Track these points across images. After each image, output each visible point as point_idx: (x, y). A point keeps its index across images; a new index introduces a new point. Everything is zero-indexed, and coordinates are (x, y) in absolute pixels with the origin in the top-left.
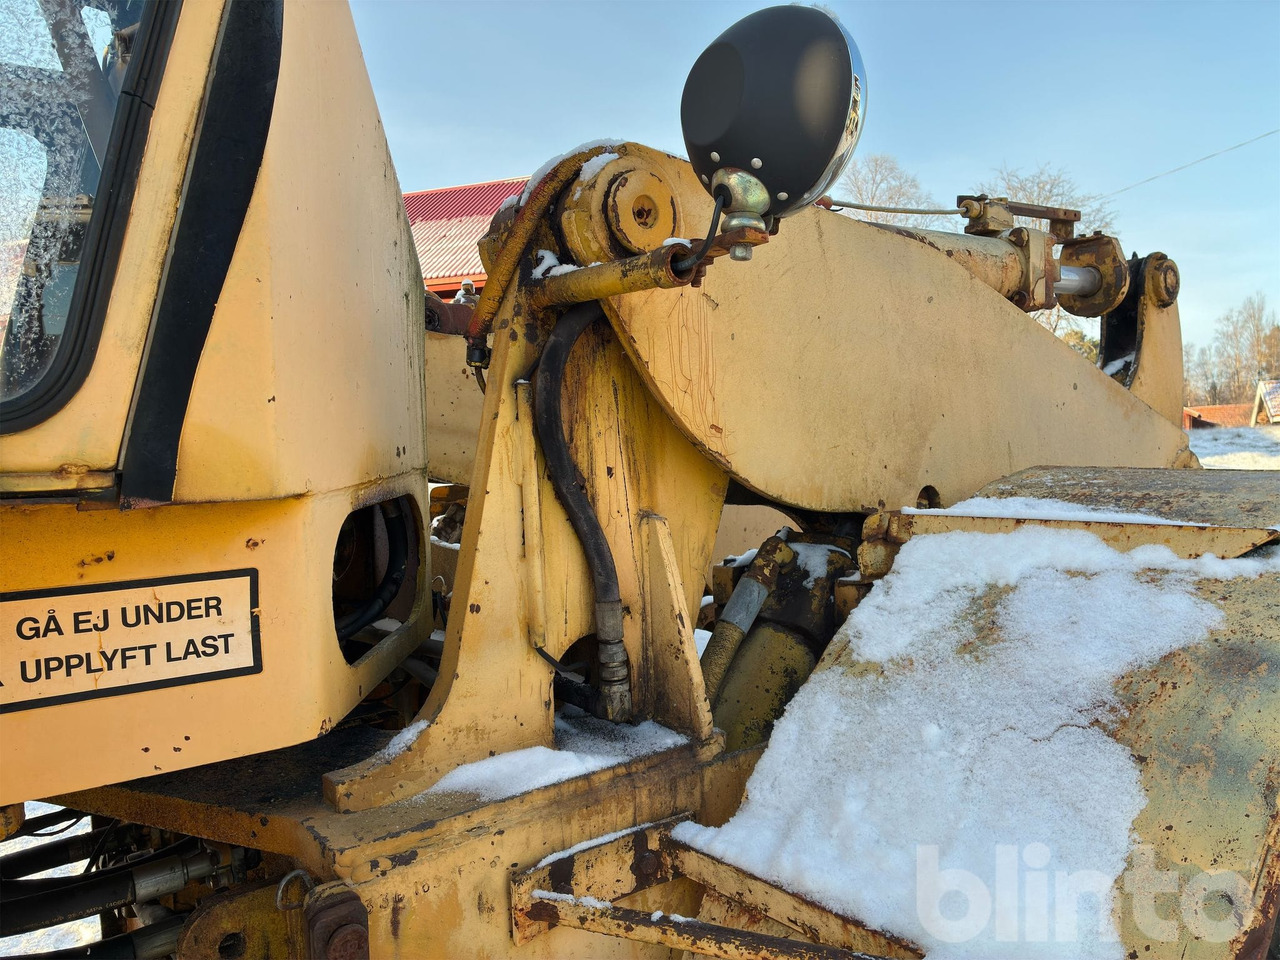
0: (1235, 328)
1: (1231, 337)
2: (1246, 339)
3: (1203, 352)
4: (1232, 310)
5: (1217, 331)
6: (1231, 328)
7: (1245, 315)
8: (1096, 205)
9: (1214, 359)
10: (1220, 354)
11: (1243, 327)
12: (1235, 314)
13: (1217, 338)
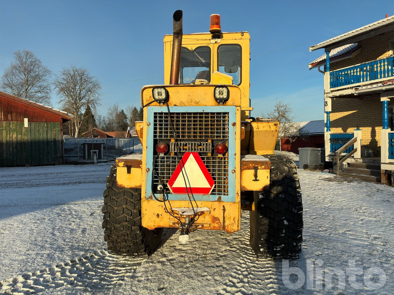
0: (112, 112)
1: (111, 114)
2: (114, 115)
3: (104, 117)
4: (111, 107)
5: (107, 112)
6: (111, 112)
7: (114, 109)
8: (96, 79)
9: (106, 120)
10: (108, 118)
11: (114, 111)
12: (112, 108)
13: (108, 114)
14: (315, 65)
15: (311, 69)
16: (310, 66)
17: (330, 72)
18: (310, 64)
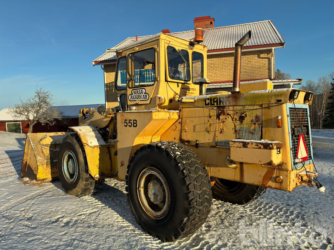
14: (98, 63)
15: (94, 65)
16: (94, 63)
17: (121, 71)
18: (93, 62)
